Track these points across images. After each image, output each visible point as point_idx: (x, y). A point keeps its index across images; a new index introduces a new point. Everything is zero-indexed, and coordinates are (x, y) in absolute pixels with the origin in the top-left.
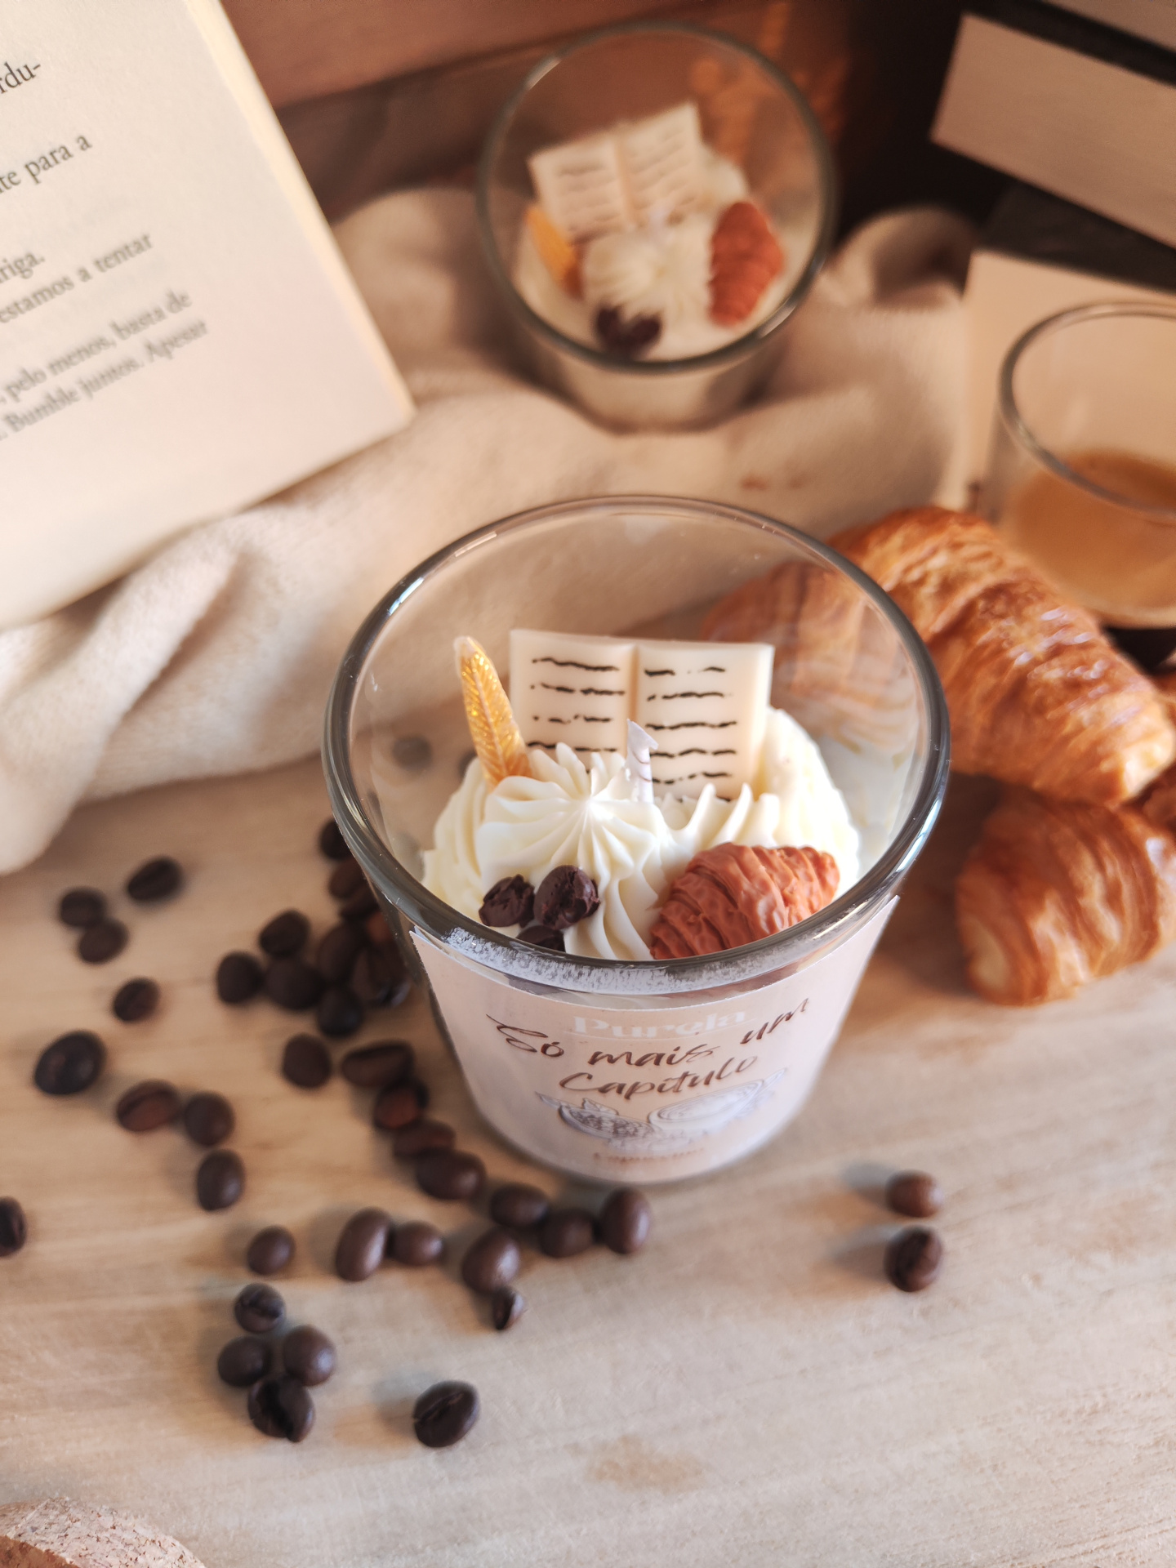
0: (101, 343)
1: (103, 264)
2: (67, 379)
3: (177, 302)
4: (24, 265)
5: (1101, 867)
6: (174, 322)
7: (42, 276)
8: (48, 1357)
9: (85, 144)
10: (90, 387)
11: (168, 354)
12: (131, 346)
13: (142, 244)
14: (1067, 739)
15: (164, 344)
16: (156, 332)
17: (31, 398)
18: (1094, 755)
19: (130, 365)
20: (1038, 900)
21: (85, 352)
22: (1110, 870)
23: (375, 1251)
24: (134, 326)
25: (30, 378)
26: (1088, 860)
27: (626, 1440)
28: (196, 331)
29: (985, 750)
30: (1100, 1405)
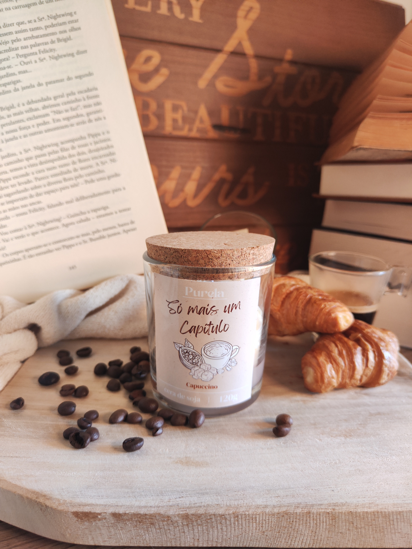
0: (114, 227)
1: (120, 211)
2: (105, 233)
3: (132, 222)
4: (105, 208)
5: (337, 346)
6: (130, 227)
7: (108, 211)
8: (19, 429)
9: (124, 189)
10: (109, 236)
11: (127, 233)
12: (120, 229)
13: (129, 209)
14: (322, 309)
15: (127, 231)
16: (126, 228)
17: (97, 235)
18: (329, 313)
19: (119, 233)
20: (321, 354)
21: (111, 228)
22: (339, 347)
23: (121, 418)
24: (122, 225)
25: (98, 231)
26: (333, 345)
27: (186, 457)
28: (134, 229)
29: (303, 316)
30: (338, 462)
